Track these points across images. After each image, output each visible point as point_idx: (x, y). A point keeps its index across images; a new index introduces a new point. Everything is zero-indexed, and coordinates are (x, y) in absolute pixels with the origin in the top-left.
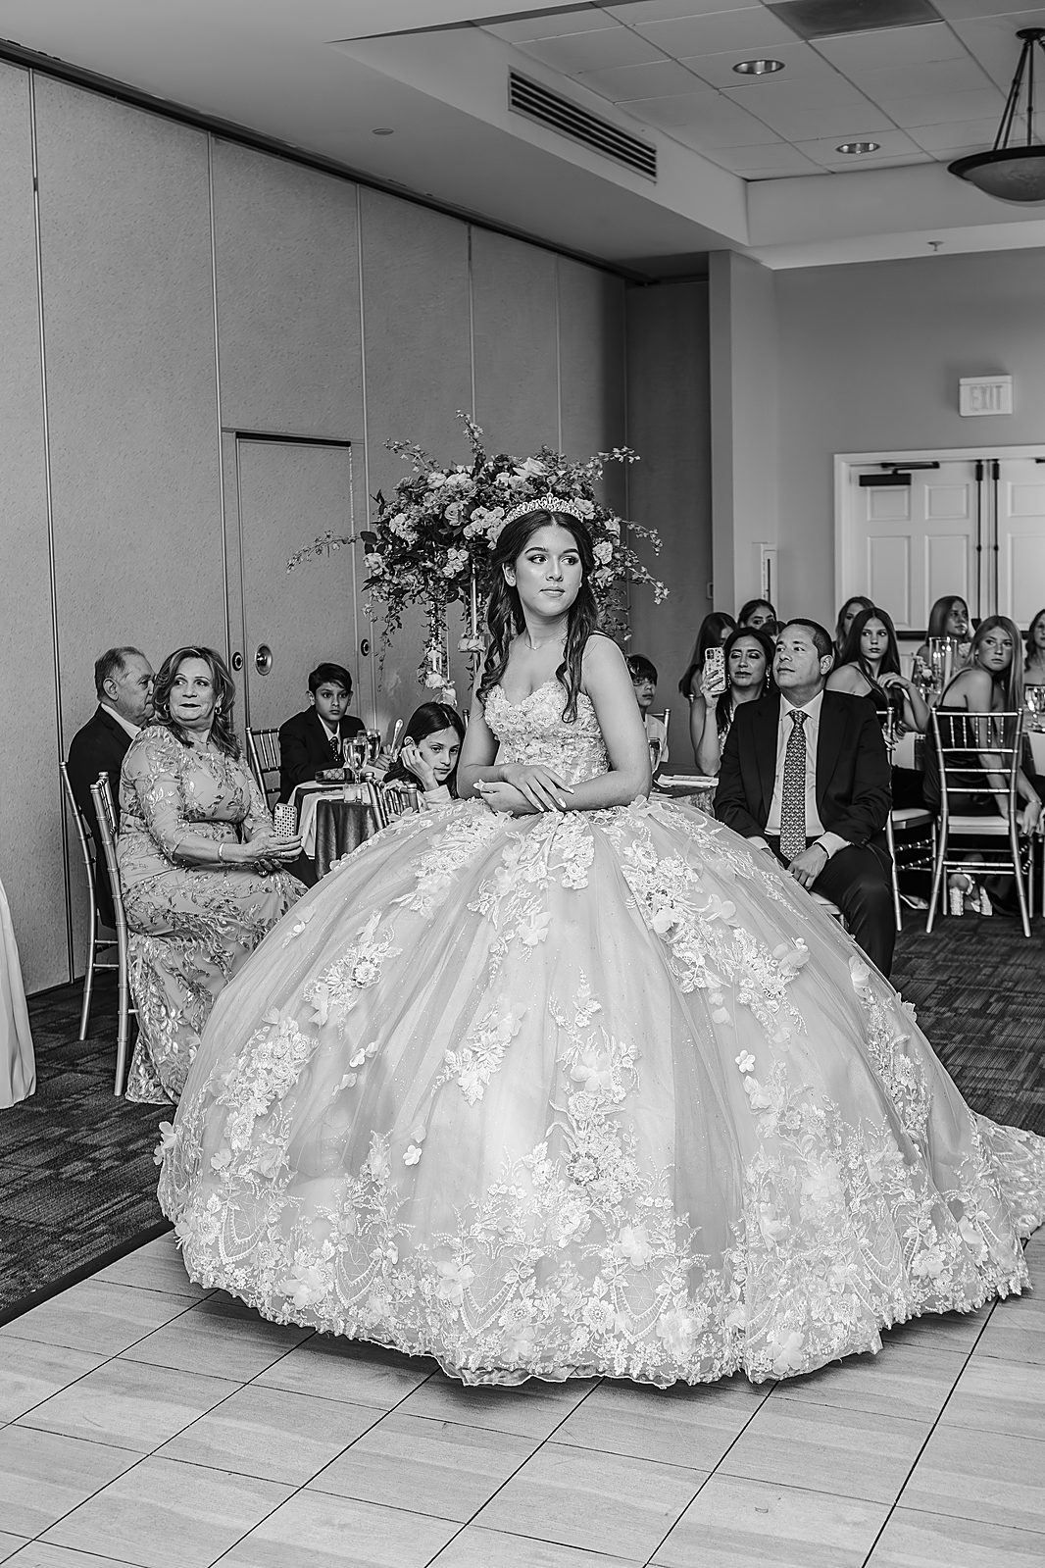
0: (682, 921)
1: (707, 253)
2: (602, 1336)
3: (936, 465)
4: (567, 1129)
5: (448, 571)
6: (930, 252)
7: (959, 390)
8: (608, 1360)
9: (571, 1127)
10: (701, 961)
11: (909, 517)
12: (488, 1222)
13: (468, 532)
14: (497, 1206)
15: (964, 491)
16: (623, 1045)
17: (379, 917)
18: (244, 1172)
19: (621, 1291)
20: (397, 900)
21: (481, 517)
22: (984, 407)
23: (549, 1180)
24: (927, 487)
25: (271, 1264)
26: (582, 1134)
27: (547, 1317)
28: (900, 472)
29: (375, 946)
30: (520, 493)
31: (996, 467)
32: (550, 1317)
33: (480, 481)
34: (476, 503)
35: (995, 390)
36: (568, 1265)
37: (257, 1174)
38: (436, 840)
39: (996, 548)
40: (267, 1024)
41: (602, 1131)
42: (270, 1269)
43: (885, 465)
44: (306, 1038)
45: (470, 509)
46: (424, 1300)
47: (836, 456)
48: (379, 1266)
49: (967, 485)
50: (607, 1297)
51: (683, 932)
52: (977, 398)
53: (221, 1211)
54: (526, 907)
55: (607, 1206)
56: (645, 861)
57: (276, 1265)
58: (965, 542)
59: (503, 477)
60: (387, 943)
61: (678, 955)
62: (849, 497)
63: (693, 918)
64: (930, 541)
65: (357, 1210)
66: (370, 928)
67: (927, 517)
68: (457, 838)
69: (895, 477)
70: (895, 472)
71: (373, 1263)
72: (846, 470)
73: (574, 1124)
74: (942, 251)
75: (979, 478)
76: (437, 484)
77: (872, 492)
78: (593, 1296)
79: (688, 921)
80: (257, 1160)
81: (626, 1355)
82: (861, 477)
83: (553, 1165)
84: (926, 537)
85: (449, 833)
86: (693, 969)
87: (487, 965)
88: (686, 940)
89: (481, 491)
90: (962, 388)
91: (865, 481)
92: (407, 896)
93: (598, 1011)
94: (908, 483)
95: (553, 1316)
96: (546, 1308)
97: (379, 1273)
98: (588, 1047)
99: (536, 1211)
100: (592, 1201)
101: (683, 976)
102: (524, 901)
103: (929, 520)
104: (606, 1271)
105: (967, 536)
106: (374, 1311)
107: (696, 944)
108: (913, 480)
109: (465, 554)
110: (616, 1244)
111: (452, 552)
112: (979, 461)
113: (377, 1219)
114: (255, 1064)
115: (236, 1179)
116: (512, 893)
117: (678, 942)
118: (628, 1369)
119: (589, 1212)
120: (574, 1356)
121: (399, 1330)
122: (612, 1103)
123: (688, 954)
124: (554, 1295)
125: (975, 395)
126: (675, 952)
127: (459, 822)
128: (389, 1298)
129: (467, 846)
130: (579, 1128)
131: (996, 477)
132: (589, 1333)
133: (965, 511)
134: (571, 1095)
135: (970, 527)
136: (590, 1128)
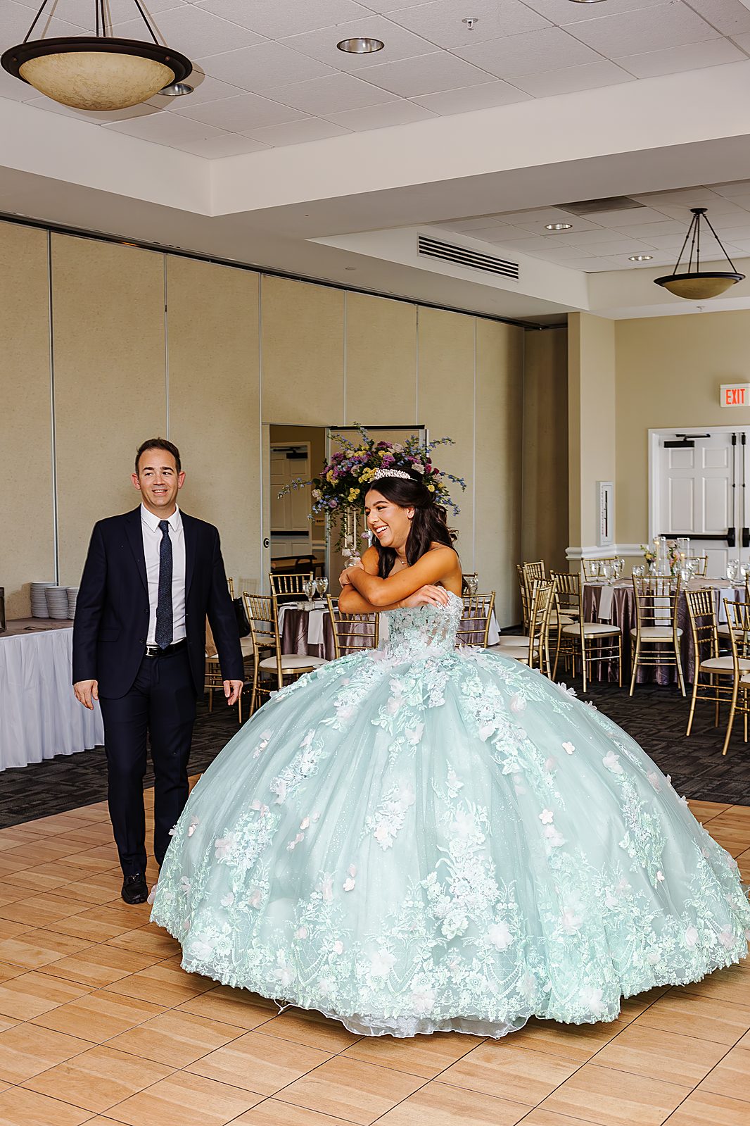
0: (501, 726)
1: (567, 313)
2: (479, 996)
3: (708, 436)
4: (449, 863)
5: (350, 499)
6: (698, 311)
7: (719, 392)
8: (484, 1012)
9: (452, 861)
10: (515, 753)
11: (693, 467)
12: (403, 926)
13: (360, 480)
14: (408, 916)
15: (726, 451)
16: (479, 807)
17: (314, 733)
18: (242, 905)
19: (490, 966)
20: (324, 721)
21: (366, 472)
22: (734, 401)
23: (438, 896)
24: (704, 449)
25: (257, 963)
26: (459, 865)
27: (441, 984)
28: (688, 439)
29: (313, 753)
30: (386, 461)
31: (744, 437)
32: (443, 984)
33: (369, 455)
34: (367, 465)
35: (741, 392)
36: (454, 950)
37: (251, 907)
38: (346, 682)
39: (744, 486)
40: (251, 810)
41: (472, 862)
42: (257, 966)
43: (678, 436)
44: (274, 816)
45: (362, 469)
46: (356, 979)
47: (649, 430)
48: (325, 958)
49: (727, 448)
50: (481, 971)
51: (502, 734)
52: (730, 397)
53: (232, 933)
54: (411, 722)
55: (477, 912)
56: (475, 689)
57: (261, 963)
58: (726, 481)
59: (381, 453)
60: (320, 749)
61: (500, 750)
62: (657, 453)
63: (508, 724)
64: (706, 481)
65: (309, 922)
66: (308, 740)
67: (704, 467)
68: (359, 680)
69: (686, 443)
70: (685, 440)
71: (320, 957)
72: (656, 438)
73: (454, 859)
74: (704, 311)
75: (734, 443)
76: (350, 456)
77: (672, 451)
78: (473, 970)
79: (505, 726)
80: (249, 898)
81: (495, 1008)
82: (665, 442)
83: (441, 886)
84: (704, 479)
85: (354, 677)
86: (510, 758)
87: (388, 759)
88: (504, 739)
89: (369, 460)
90: (721, 391)
91: (668, 444)
92: (330, 719)
93: (462, 788)
94: (693, 446)
95: (445, 983)
96: (441, 978)
97: (327, 962)
98: (458, 810)
99: (431, 916)
100: (468, 909)
101: (504, 763)
102: (409, 718)
103: (705, 468)
104: (480, 953)
105: (727, 479)
106: (323, 988)
107: (511, 741)
108: (695, 444)
109: (358, 491)
110: (486, 936)
111: (352, 490)
112: (734, 434)
113: (323, 928)
114: (246, 838)
115: (238, 911)
116: (401, 713)
117: (500, 741)
118: (497, 1017)
119: (466, 917)
120: (462, 1010)
121: (338, 1000)
122: (477, 844)
123: (506, 748)
124: (447, 970)
125: (729, 395)
126: (498, 748)
127: (359, 669)
128: (334, 979)
129: (367, 686)
130: (457, 862)
131: (744, 443)
132: (472, 994)
133: (726, 464)
134: (451, 840)
135: (728, 473)
136: (464, 862)
